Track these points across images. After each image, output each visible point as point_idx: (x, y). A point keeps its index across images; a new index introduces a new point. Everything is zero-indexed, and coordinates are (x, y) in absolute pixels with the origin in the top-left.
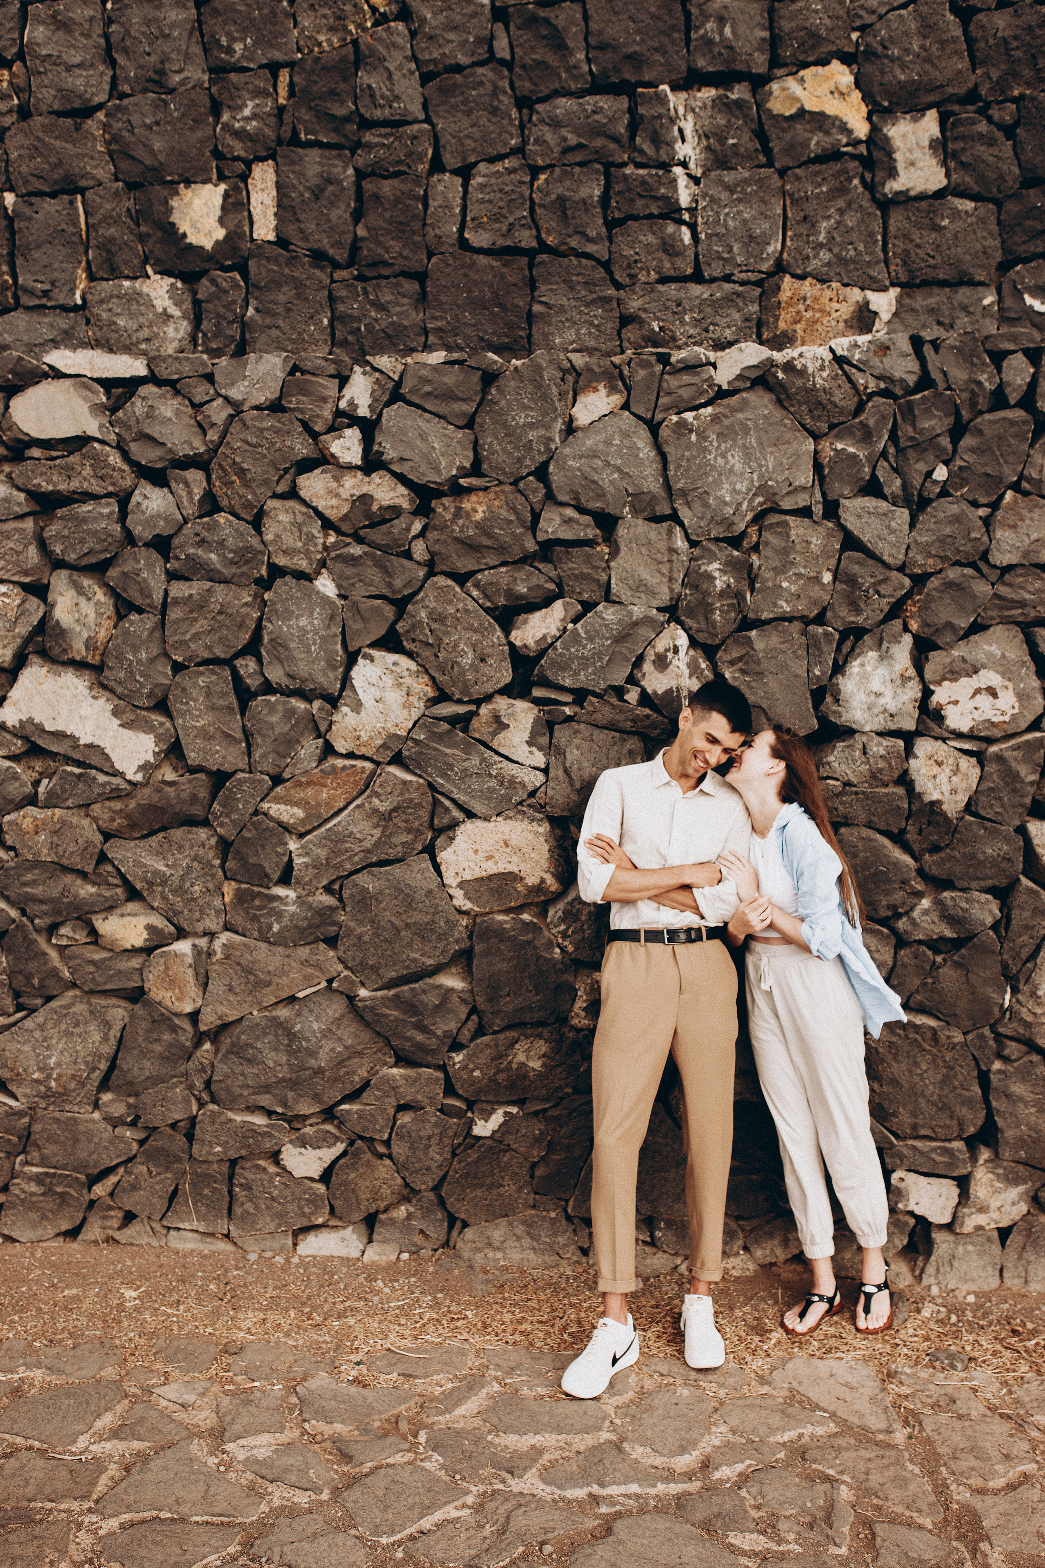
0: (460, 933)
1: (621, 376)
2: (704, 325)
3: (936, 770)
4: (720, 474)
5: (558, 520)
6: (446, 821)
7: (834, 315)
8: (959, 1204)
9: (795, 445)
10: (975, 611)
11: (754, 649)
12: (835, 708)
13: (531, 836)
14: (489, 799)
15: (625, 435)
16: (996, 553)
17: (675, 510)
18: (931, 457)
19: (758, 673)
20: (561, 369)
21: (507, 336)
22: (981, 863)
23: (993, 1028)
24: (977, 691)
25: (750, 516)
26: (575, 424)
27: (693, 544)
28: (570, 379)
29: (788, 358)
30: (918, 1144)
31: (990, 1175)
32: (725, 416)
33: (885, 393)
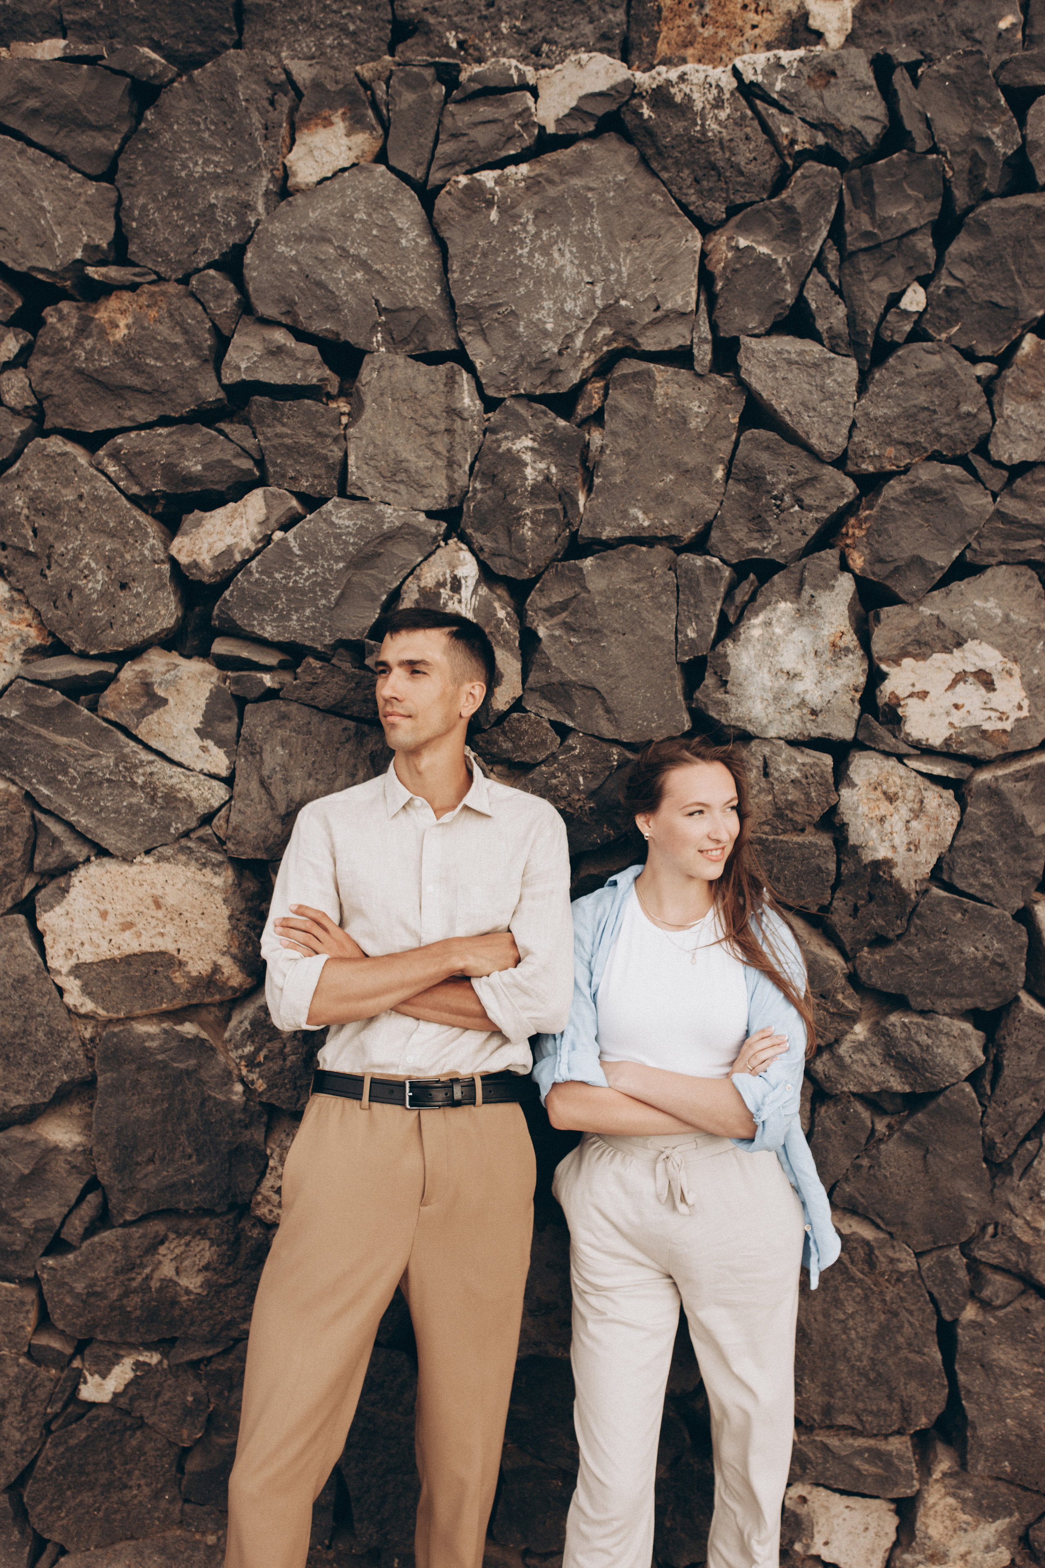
0: (72, 1052)
1: (374, 105)
2: (532, 43)
3: (885, 808)
4: (538, 282)
5: (258, 349)
6: (54, 859)
7: (749, 33)
8: (896, 1544)
9: (668, 240)
10: (962, 539)
11: (585, 589)
12: (719, 696)
13: (199, 892)
14: (132, 825)
15: (377, 203)
16: (1001, 440)
17: (461, 343)
18: (898, 270)
19: (592, 631)
20: (269, 84)
21: (202, 43)
22: (954, 969)
23: (965, 1249)
24: (960, 678)
25: (588, 361)
26: (291, 182)
27: (490, 404)
28: (285, 102)
29: (660, 80)
30: (833, 1442)
31: (951, 1500)
32: (551, 182)
33: (825, 155)
